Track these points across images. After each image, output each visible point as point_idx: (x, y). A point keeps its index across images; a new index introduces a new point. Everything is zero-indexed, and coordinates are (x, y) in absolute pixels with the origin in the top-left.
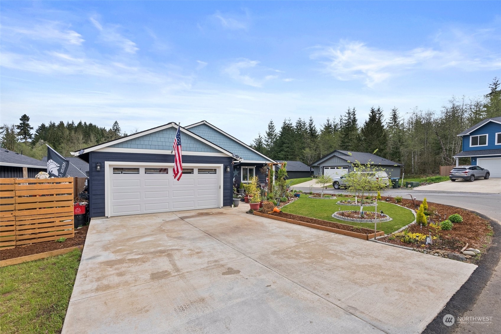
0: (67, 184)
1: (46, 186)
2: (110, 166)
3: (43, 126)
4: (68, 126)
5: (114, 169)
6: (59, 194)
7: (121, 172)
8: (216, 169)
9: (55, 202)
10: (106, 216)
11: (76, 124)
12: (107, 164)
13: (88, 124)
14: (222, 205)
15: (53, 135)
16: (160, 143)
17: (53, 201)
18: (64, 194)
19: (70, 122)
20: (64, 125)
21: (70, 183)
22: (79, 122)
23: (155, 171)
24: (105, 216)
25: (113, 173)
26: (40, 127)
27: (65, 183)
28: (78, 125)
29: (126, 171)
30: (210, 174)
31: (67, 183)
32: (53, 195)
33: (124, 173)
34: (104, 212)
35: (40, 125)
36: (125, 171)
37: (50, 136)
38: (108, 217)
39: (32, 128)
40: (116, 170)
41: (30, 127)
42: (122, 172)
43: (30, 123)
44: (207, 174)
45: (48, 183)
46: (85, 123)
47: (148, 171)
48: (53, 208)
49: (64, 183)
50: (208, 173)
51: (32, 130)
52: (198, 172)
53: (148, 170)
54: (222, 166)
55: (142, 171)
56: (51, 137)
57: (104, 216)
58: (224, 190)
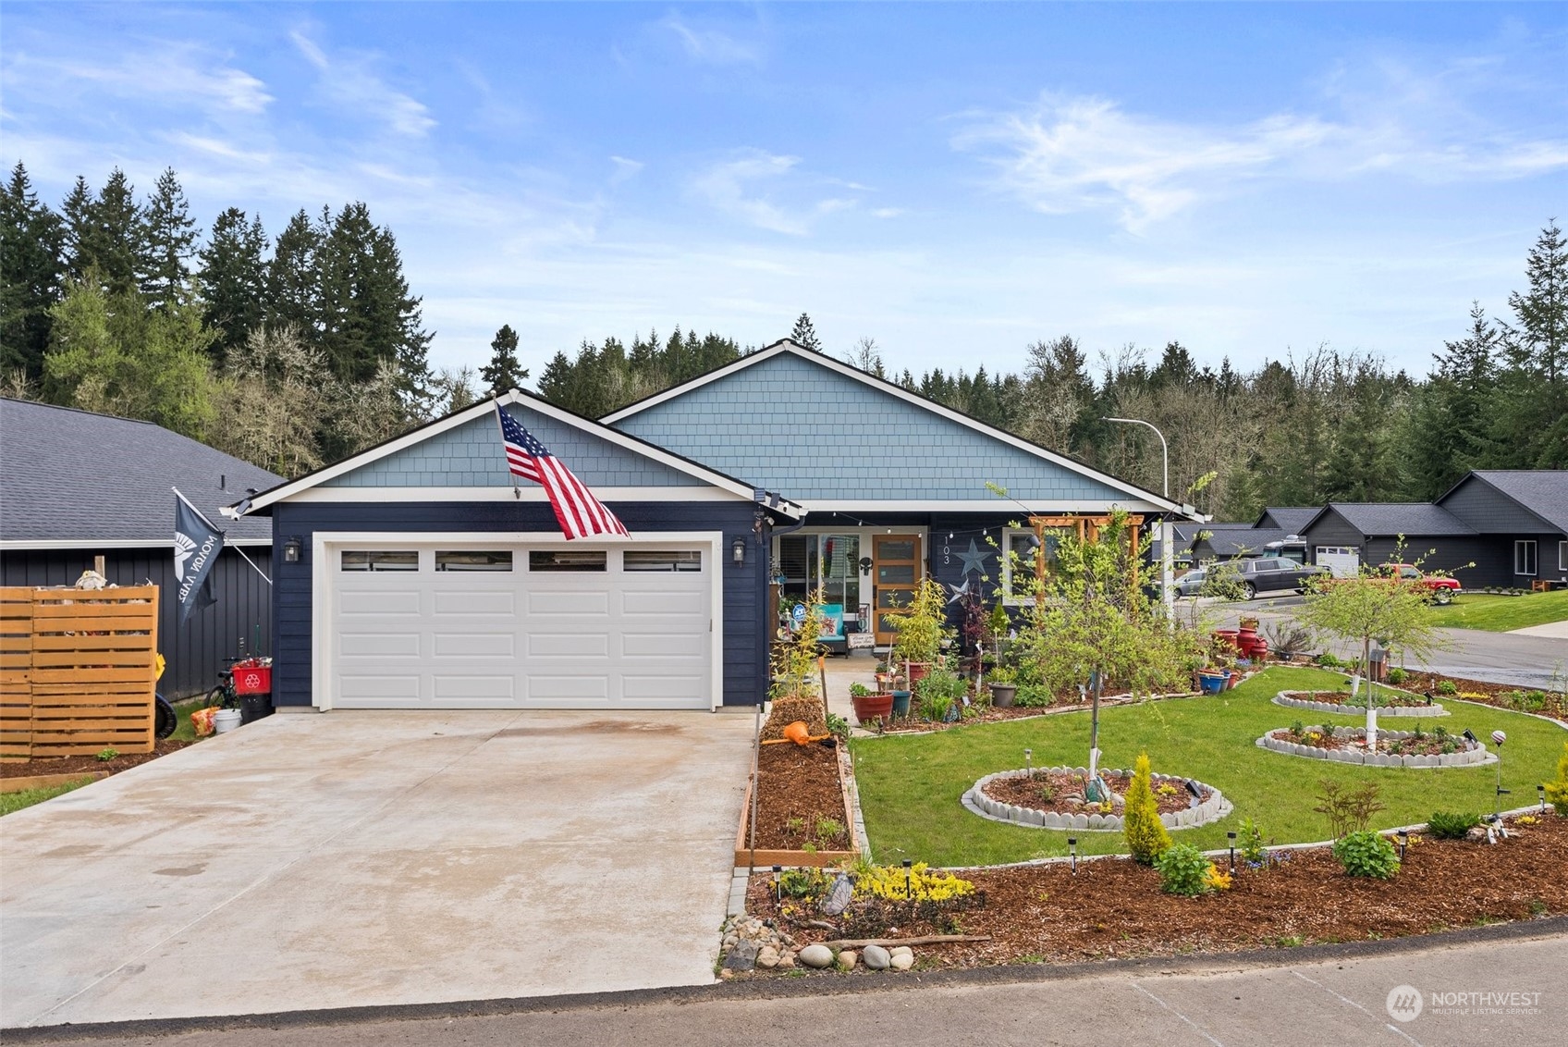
0: (141, 606)
1: (95, 607)
2: (330, 545)
3: (560, 360)
4: (637, 352)
5: (345, 554)
6: (121, 632)
7: (367, 566)
8: (700, 552)
9: (111, 652)
10: (313, 705)
11: (663, 345)
12: (319, 539)
13: (701, 338)
14: (718, 699)
15: (583, 394)
16: (478, 465)
17: (107, 650)
18: (134, 631)
19: (646, 340)
20: (623, 350)
21: (148, 601)
22: (671, 335)
23: (475, 560)
24: (311, 705)
25: (343, 570)
26: (551, 366)
27: (137, 602)
28: (668, 346)
29: (385, 560)
30: (681, 570)
31: (142, 602)
32: (107, 633)
33: (378, 570)
34: (309, 693)
35: (551, 361)
36: (381, 560)
37: (573, 399)
38: (319, 708)
39: (524, 374)
40: (351, 559)
41: (520, 369)
42: (371, 566)
43: (520, 354)
44: (669, 570)
45: (100, 600)
46: (692, 335)
47: (450, 560)
48: (106, 669)
49: (133, 602)
50: (671, 566)
51: (525, 379)
52: (625, 562)
53: (445, 559)
54: (716, 538)
55: (427, 561)
56: (578, 402)
57: (309, 703)
58: (725, 636)
